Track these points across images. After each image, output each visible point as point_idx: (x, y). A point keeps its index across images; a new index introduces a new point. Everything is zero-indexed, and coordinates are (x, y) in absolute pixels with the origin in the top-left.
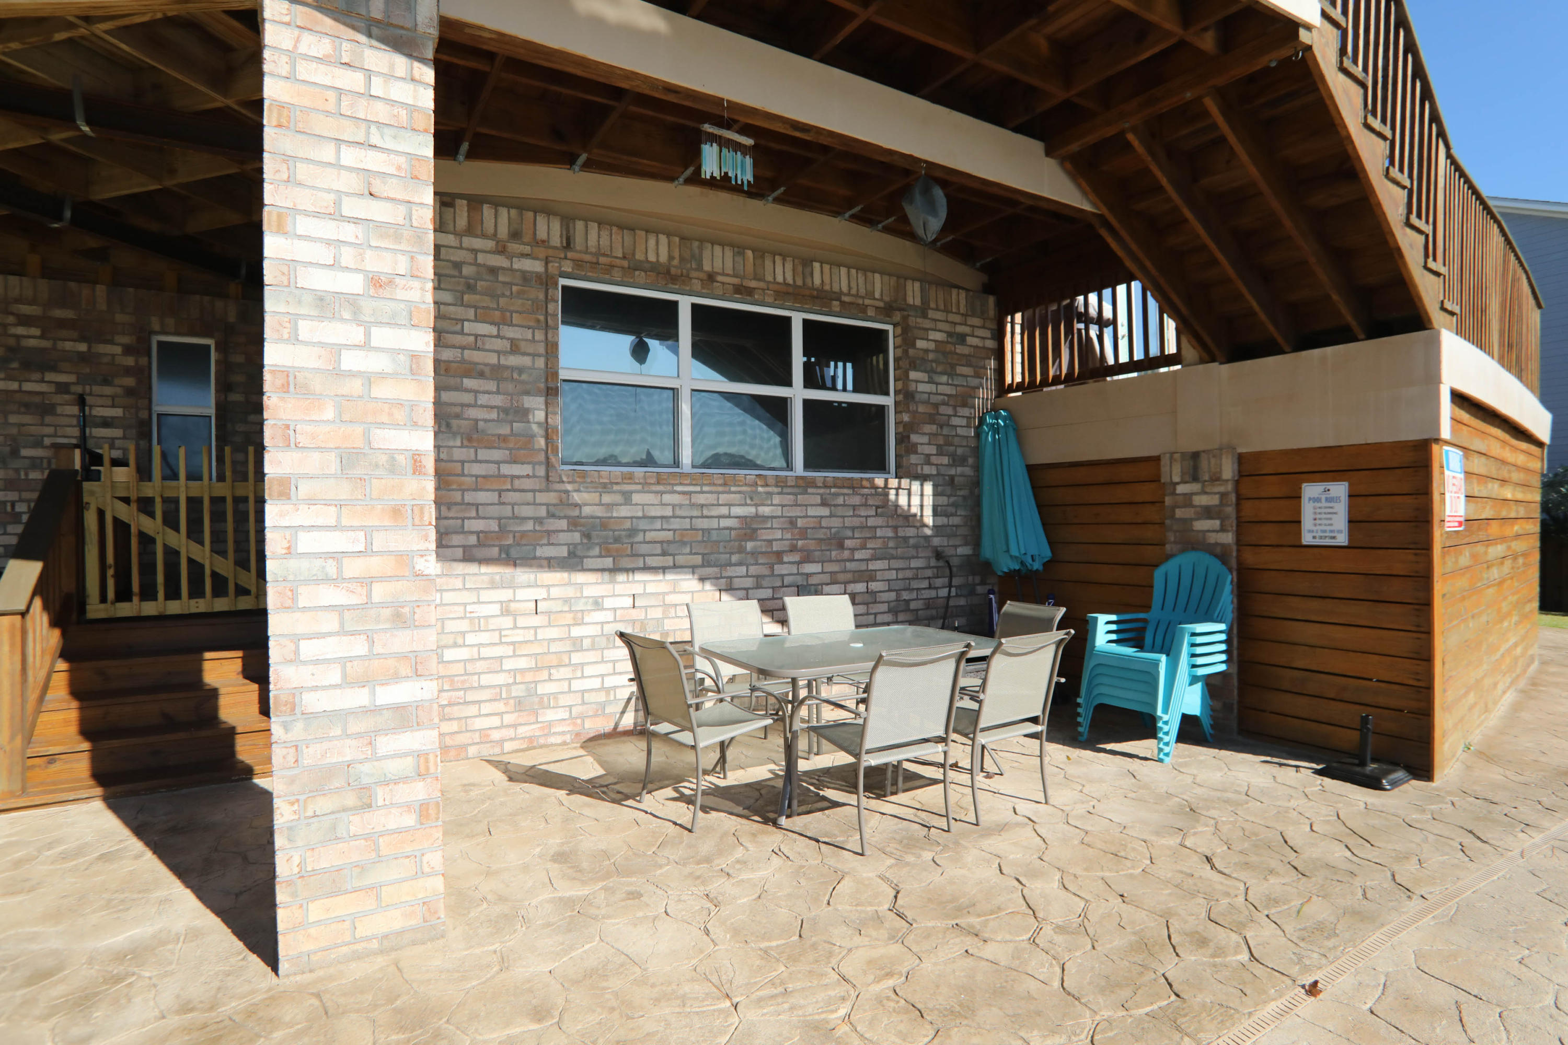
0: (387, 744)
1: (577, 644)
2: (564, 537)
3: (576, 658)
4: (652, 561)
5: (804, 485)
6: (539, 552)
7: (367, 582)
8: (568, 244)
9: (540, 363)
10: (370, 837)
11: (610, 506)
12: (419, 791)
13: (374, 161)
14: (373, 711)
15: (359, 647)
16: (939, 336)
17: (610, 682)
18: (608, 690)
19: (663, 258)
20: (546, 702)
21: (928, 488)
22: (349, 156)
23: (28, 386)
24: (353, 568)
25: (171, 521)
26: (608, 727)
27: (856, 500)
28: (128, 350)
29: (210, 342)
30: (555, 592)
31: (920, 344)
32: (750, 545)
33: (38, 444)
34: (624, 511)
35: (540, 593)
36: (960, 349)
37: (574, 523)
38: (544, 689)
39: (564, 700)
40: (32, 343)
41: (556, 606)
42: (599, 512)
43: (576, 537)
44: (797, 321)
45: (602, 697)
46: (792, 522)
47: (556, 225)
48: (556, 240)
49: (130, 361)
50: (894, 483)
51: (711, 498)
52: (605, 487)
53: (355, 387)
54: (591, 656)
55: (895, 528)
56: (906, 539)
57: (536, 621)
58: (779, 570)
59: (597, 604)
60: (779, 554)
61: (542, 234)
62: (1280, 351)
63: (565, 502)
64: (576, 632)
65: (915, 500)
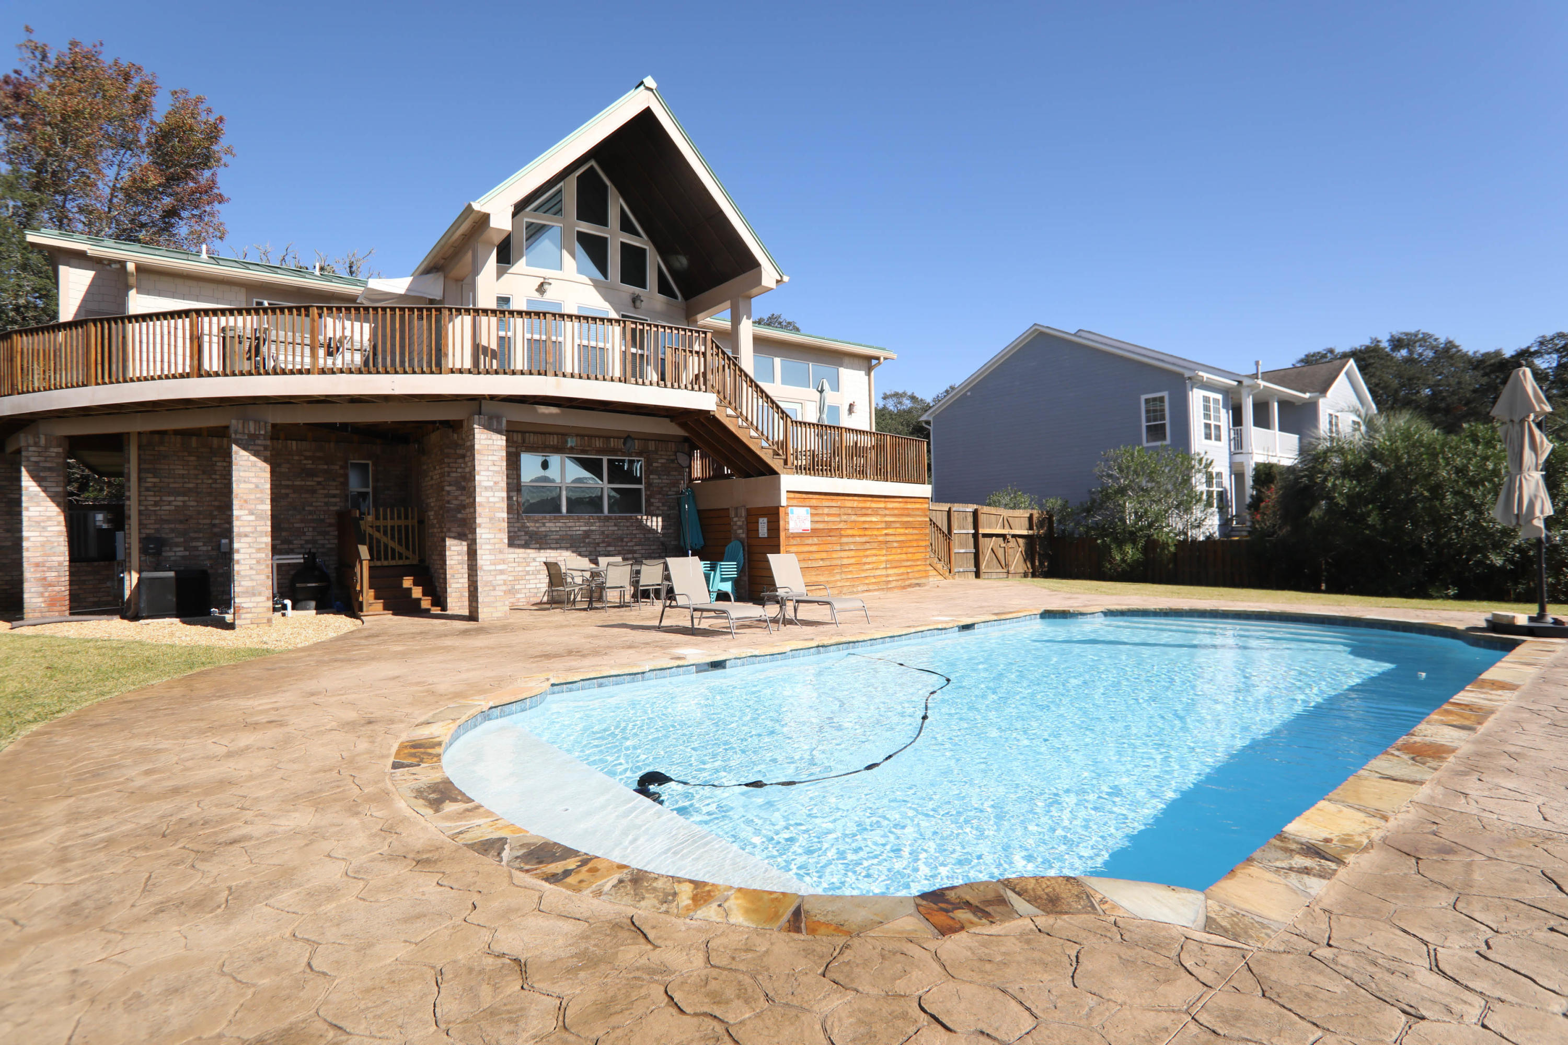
0: (498, 577)
1: (528, 573)
2: (523, 538)
3: (527, 577)
4: (553, 546)
5: (607, 519)
6: (516, 542)
7: (495, 544)
8: (524, 441)
9: (515, 481)
10: (495, 596)
11: (538, 527)
12: (504, 588)
13: (495, 458)
14: (496, 570)
15: (493, 557)
16: (663, 461)
17: (538, 586)
18: (538, 588)
19: (556, 443)
20: (518, 591)
21: (660, 519)
22: (490, 458)
23: (308, 483)
24: (492, 541)
25: (385, 533)
26: (539, 601)
27: (628, 524)
28: (341, 467)
29: (370, 462)
30: (520, 555)
31: (655, 465)
32: (587, 540)
33: (311, 505)
34: (543, 529)
35: (515, 556)
36: (672, 465)
37: (526, 533)
38: (516, 587)
39: (523, 591)
40: (309, 466)
41: (521, 560)
42: (535, 529)
43: (527, 538)
44: (605, 459)
45: (536, 591)
46: (603, 532)
47: (520, 435)
48: (520, 441)
49: (342, 472)
50: (645, 517)
51: (573, 524)
52: (537, 521)
53: (492, 505)
54: (533, 577)
55: (644, 534)
56: (649, 538)
57: (514, 565)
58: (598, 549)
59: (534, 560)
60: (598, 544)
61: (515, 439)
62: (753, 476)
63: (524, 526)
64: (528, 569)
65: (655, 524)
